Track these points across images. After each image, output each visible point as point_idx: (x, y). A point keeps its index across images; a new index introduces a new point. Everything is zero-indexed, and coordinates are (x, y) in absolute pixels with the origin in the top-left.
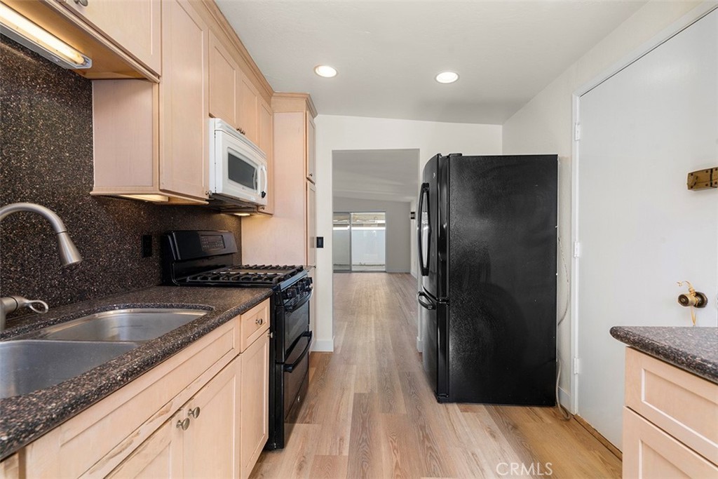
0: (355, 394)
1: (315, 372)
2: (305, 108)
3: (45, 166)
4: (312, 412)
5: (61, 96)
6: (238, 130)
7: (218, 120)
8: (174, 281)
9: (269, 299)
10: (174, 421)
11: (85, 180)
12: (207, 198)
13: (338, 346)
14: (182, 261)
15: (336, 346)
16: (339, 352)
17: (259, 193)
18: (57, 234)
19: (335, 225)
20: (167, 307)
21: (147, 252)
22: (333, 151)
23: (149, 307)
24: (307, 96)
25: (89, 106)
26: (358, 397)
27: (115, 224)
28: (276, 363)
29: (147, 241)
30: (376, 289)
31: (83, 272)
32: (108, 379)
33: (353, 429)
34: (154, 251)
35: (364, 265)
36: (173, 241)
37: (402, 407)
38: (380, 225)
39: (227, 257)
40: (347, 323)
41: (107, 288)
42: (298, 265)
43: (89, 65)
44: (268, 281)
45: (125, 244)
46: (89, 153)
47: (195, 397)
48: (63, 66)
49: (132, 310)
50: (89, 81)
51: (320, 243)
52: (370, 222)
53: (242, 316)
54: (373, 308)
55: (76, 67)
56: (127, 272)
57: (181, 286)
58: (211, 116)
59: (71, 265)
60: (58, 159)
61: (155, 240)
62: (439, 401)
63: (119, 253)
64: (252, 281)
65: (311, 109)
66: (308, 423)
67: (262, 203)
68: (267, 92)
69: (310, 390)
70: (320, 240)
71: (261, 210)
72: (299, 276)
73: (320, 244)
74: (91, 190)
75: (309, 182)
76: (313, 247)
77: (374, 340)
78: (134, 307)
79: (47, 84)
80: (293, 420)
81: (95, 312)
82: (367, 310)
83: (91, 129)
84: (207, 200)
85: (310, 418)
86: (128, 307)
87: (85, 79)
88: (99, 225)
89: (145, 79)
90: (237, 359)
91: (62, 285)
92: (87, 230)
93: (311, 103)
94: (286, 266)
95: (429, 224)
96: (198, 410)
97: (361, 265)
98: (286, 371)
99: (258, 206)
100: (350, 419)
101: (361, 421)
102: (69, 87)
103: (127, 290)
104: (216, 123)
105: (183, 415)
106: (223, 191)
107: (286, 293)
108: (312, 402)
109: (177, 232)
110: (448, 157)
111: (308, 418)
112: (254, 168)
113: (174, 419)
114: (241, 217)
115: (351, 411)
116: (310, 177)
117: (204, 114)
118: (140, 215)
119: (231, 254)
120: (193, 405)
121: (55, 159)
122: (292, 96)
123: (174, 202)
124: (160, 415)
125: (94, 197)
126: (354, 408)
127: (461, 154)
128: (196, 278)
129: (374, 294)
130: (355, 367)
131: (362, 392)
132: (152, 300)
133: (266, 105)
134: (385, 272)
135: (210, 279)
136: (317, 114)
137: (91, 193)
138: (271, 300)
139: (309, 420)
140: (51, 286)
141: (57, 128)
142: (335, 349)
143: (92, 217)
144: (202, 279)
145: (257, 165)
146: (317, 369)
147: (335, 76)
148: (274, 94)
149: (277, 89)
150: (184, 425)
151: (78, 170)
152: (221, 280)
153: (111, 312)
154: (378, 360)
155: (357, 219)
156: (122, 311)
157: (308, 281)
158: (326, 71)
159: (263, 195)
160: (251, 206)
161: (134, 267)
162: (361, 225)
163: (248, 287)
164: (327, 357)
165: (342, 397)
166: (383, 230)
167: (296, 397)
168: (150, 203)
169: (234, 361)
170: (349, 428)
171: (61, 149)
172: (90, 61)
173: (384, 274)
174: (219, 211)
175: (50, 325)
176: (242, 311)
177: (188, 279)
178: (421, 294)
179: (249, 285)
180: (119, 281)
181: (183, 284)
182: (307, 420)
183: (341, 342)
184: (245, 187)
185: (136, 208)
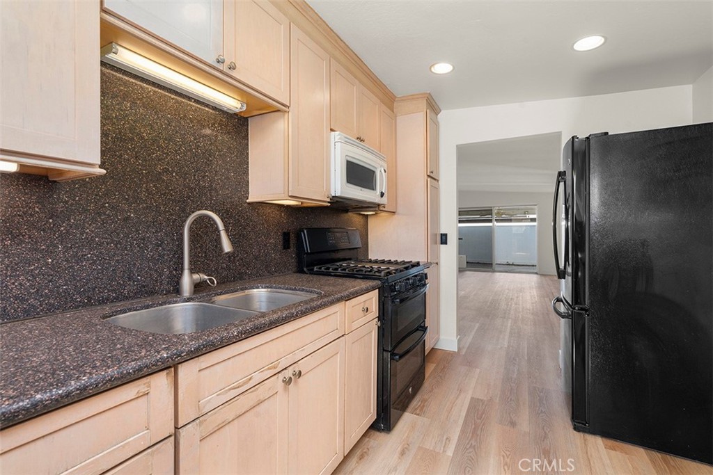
0: (472, 398)
1: (435, 369)
2: (425, 107)
3: (219, 184)
4: (423, 406)
5: (229, 133)
6: (358, 138)
7: (337, 133)
8: (305, 269)
9: (377, 290)
10: (281, 376)
11: (244, 191)
12: (329, 200)
13: (463, 347)
14: (311, 253)
15: (461, 346)
16: (463, 353)
17: (378, 193)
18: (219, 232)
19: (460, 222)
20: (293, 290)
21: (286, 245)
22: (457, 146)
23: (280, 288)
24: (427, 95)
25: (246, 137)
26: (475, 403)
27: (263, 224)
28: (384, 350)
29: (286, 236)
30: (521, 291)
31: (242, 260)
32: (228, 333)
33: (463, 431)
34: (291, 245)
35: (513, 265)
36: (305, 236)
37: (525, 422)
38: (533, 220)
39: (352, 251)
40: (478, 324)
41: (257, 272)
42: (414, 260)
43: (245, 108)
44: (377, 274)
45: (270, 239)
46: (246, 172)
47: (299, 362)
48: (231, 112)
49: (269, 290)
50: (247, 119)
51: (444, 239)
52: (519, 216)
53: (347, 302)
54: (512, 312)
55: (237, 111)
56: (271, 261)
57: (310, 274)
58: (332, 130)
59: (227, 253)
60: (227, 178)
61: (292, 236)
62: (576, 429)
63: (266, 246)
64: (364, 273)
65: (433, 107)
66: (418, 415)
67: (382, 203)
68: (389, 99)
69: (426, 384)
70: (444, 237)
71: (381, 209)
72: (414, 271)
73: (444, 241)
74: (247, 199)
75: (429, 179)
76: (436, 243)
77: (506, 346)
78: (271, 288)
79: (221, 126)
80: (404, 408)
81: (246, 289)
82: (505, 313)
83: (248, 154)
84: (329, 202)
85: (420, 411)
86: (268, 287)
87: (244, 118)
88: (252, 225)
89: (279, 111)
90: (341, 339)
91: (229, 268)
92: (245, 229)
93: (432, 101)
94: (404, 261)
95: (567, 218)
96: (300, 372)
97: (509, 265)
98: (393, 359)
99: (379, 205)
100: (461, 422)
101: (473, 426)
102: (234, 126)
103: (271, 274)
104: (336, 136)
105: (288, 373)
106: (341, 193)
107: (395, 287)
108: (426, 397)
109: (308, 230)
110: (588, 138)
111: (418, 410)
112: (374, 172)
113: (280, 375)
114: (367, 215)
115: (464, 414)
116: (431, 175)
117: (326, 129)
118: (281, 216)
119: (357, 248)
120: (297, 368)
121: (225, 179)
122: (412, 98)
123: (305, 205)
124: (269, 369)
125: (249, 204)
126: (468, 412)
127: (607, 133)
128: (320, 268)
129: (517, 297)
130: (478, 370)
131: (480, 398)
132: (284, 283)
133: (388, 111)
134: (536, 273)
135: (331, 270)
136: (441, 111)
137: (247, 201)
138: (379, 291)
139: (420, 412)
140: (222, 268)
141: (226, 156)
142: (459, 349)
143: (248, 218)
144: (326, 269)
145: (376, 168)
146: (437, 365)
147: (452, 71)
148: (397, 99)
149: (399, 93)
150: (288, 382)
151: (239, 185)
152: (347, 271)
153: (255, 290)
154: (506, 368)
155: (503, 214)
156: (263, 290)
157: (422, 277)
158: (443, 68)
159: (382, 195)
160: (371, 206)
161: (277, 257)
162: (510, 220)
163: (361, 278)
164: (449, 355)
165: (457, 399)
166: (534, 226)
167: (407, 387)
168: (289, 207)
169: (338, 340)
170: (458, 430)
171: (228, 170)
172: (245, 105)
173: (536, 275)
174: (347, 211)
175: (218, 295)
176: (348, 298)
177: (315, 269)
178: (559, 300)
179: (361, 276)
180: (266, 267)
181: (312, 272)
182: (418, 411)
183: (468, 344)
184: (363, 189)
185: (278, 211)
